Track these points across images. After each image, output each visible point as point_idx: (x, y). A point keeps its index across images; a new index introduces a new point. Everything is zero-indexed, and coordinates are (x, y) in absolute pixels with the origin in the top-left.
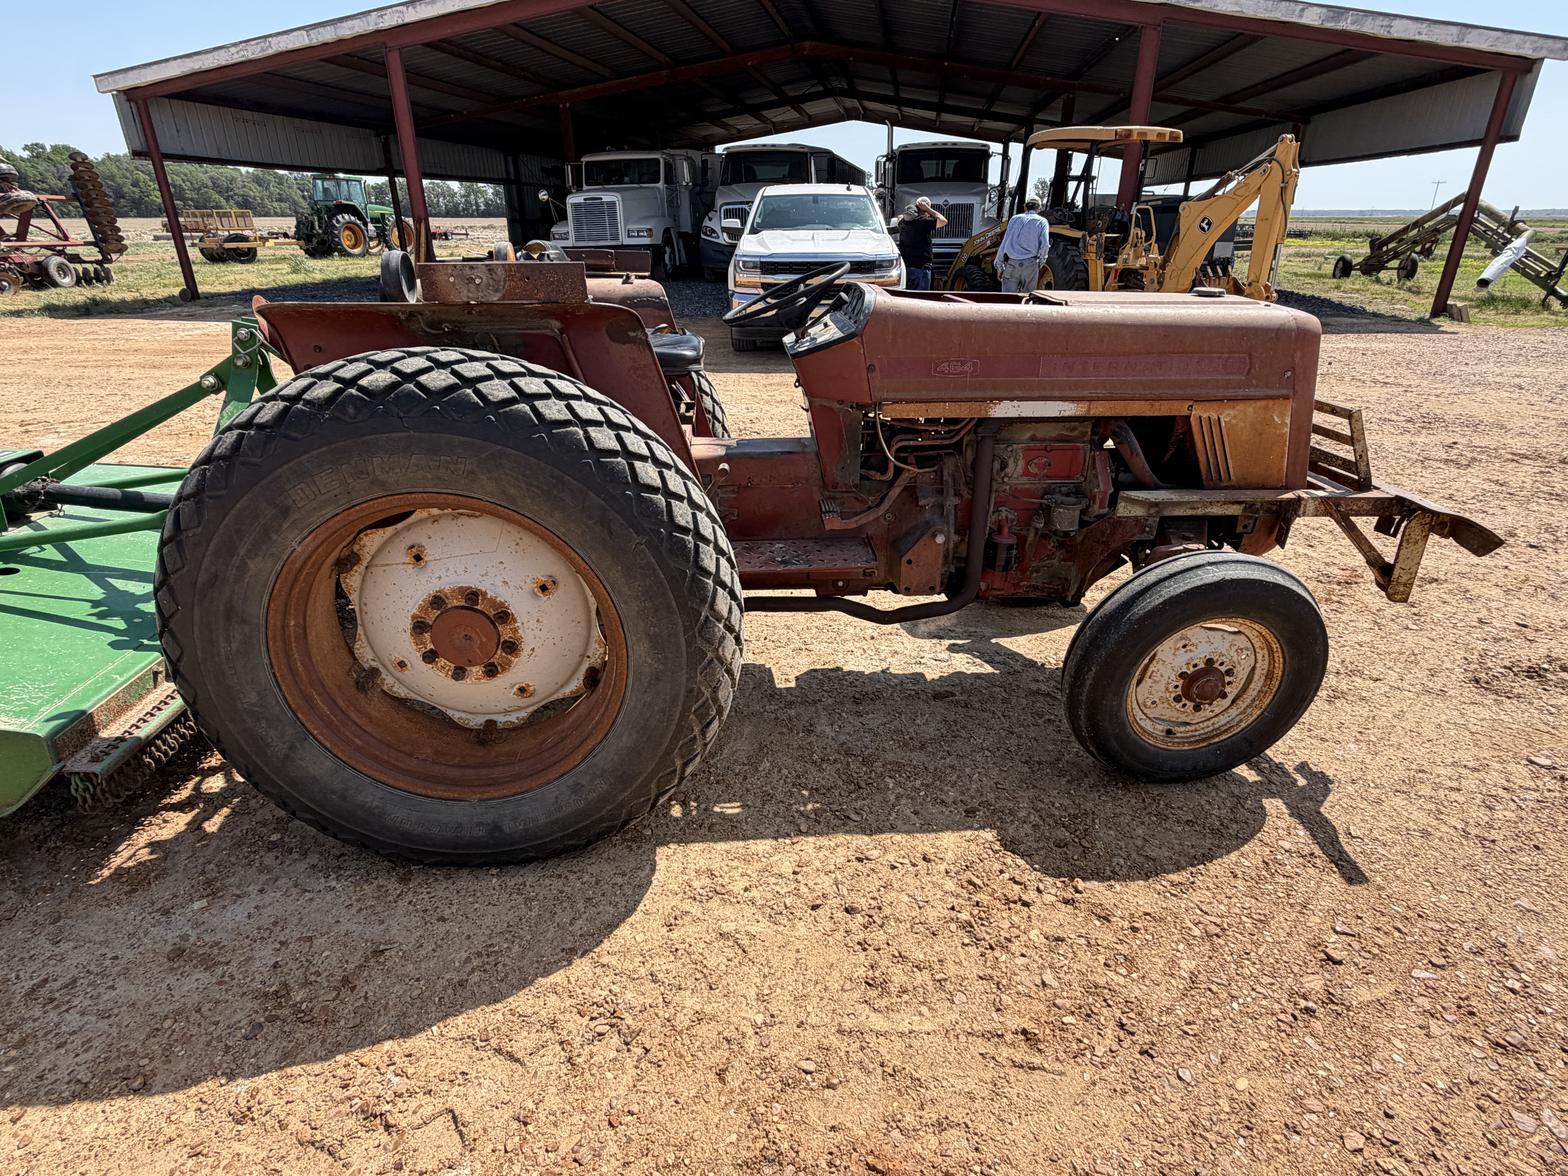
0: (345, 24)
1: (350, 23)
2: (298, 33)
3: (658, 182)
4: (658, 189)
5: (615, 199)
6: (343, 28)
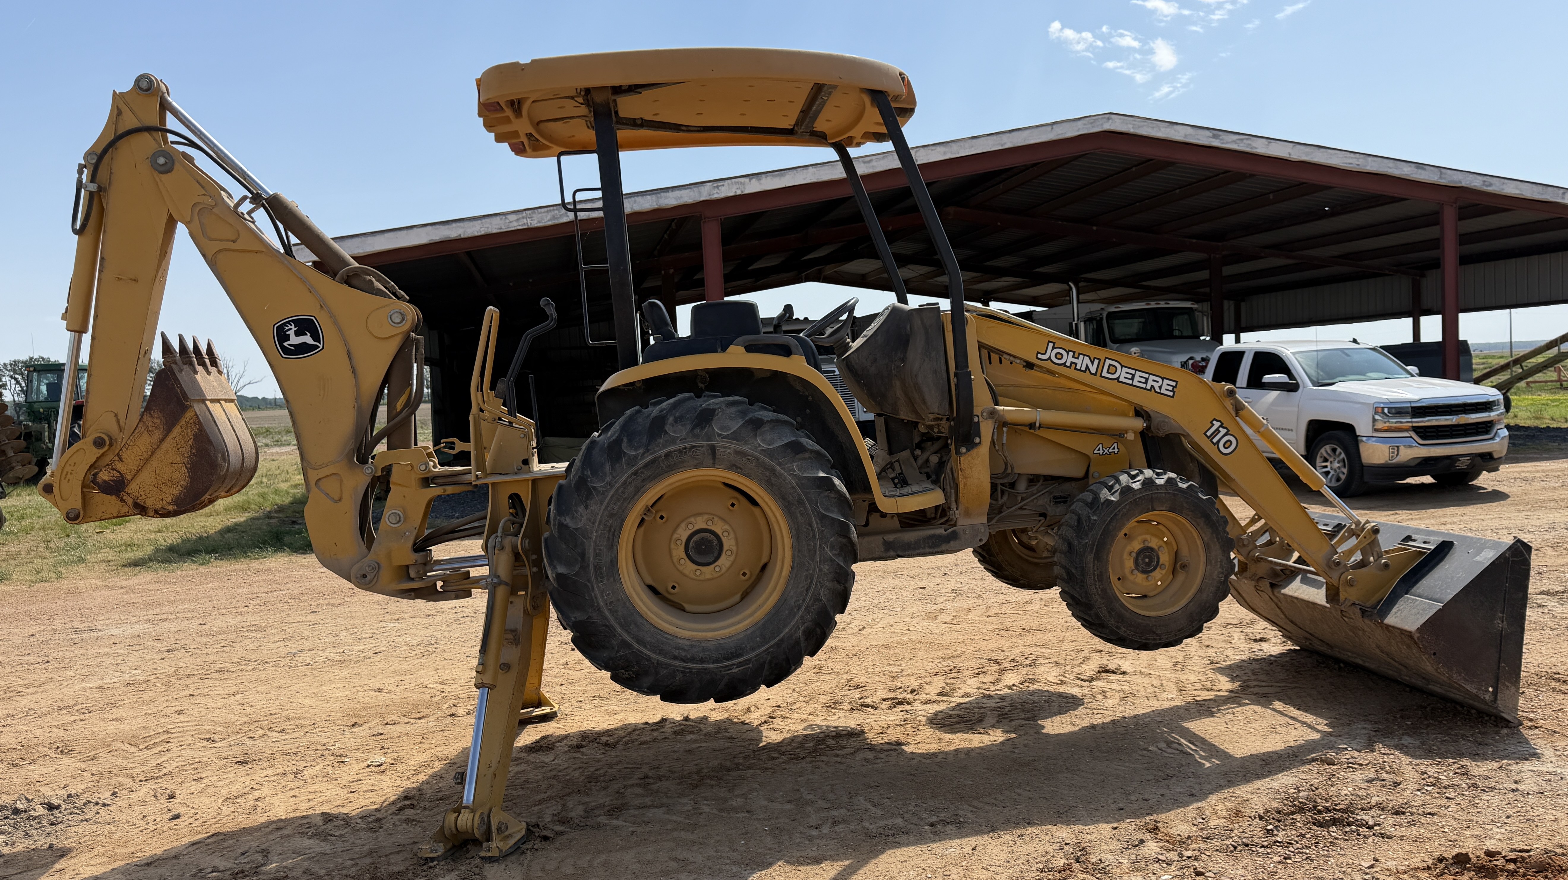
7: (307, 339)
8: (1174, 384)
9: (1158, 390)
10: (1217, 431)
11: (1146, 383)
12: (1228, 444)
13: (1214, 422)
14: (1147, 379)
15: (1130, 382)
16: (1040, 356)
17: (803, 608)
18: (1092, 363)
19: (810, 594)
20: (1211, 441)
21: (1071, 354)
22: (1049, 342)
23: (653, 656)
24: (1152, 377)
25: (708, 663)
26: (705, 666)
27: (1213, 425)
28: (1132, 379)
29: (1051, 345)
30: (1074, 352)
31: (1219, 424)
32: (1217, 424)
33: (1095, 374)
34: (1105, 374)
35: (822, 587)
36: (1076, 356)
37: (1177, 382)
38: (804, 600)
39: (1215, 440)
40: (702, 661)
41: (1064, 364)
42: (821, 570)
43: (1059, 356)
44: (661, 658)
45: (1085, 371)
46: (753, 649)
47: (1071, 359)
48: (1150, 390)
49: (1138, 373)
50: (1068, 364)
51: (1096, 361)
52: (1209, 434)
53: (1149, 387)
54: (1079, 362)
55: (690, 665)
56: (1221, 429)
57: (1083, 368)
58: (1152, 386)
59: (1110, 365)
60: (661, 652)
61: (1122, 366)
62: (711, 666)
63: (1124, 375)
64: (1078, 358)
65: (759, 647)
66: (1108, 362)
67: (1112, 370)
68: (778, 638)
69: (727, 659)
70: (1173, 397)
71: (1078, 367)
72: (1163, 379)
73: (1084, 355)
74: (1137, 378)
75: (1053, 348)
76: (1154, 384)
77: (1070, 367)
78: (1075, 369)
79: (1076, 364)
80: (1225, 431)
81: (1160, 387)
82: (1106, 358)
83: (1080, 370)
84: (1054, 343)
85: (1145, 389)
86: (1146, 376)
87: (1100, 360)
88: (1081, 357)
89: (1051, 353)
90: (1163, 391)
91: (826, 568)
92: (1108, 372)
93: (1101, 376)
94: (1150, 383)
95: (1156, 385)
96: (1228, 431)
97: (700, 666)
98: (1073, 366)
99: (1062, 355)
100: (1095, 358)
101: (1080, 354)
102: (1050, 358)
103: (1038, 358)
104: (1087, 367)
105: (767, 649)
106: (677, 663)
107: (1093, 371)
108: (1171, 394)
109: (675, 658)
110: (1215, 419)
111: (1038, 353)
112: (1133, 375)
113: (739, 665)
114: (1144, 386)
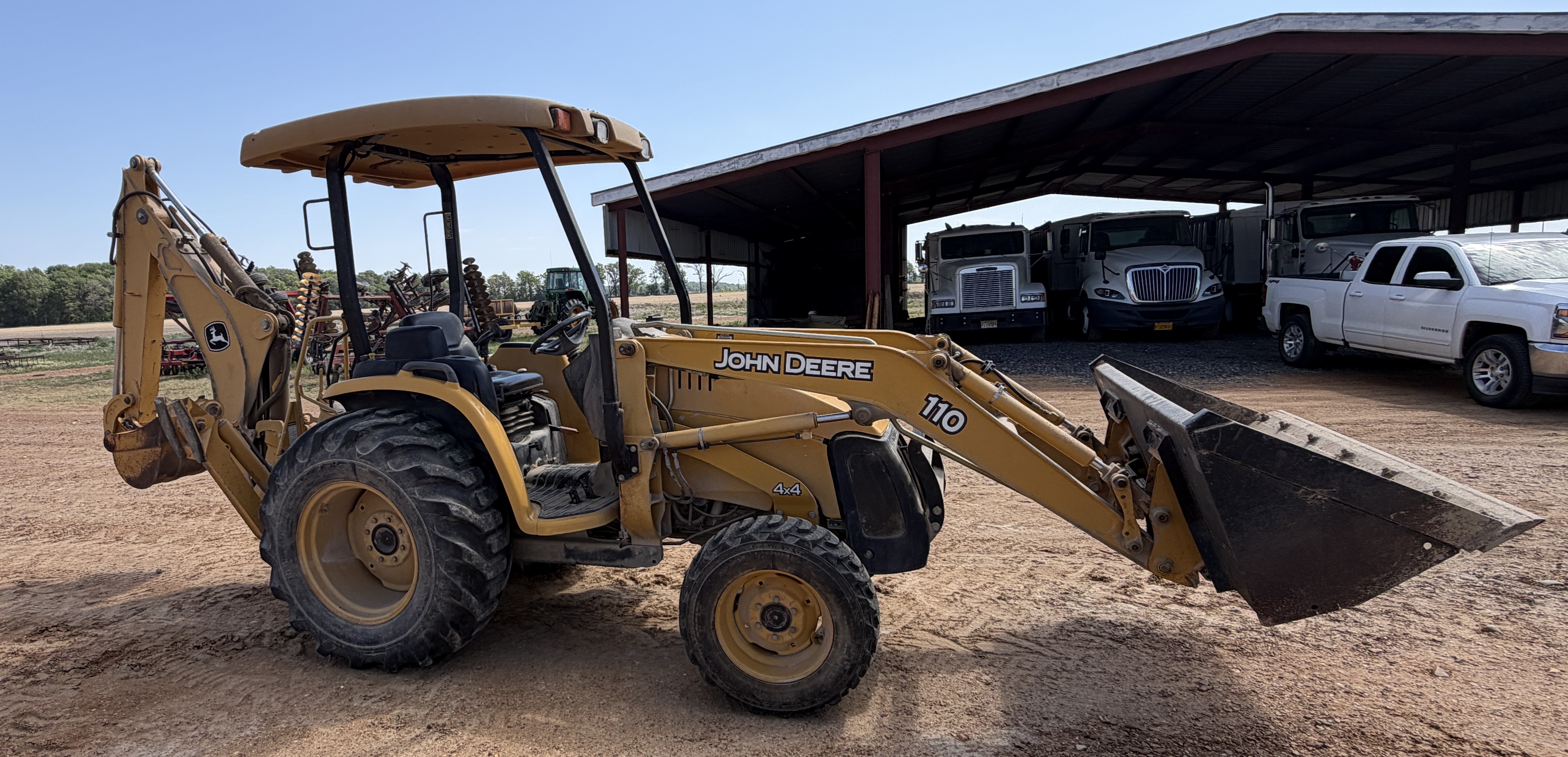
0: (839, 135)
1: (844, 134)
2: (791, 145)
3: (1022, 251)
4: (1023, 257)
5: (1012, 268)
6: (835, 138)
7: (221, 338)
8: (869, 365)
9: (851, 376)
10: (936, 408)
11: (836, 370)
12: (953, 421)
13: (930, 399)
14: (836, 366)
15: (818, 373)
16: (717, 365)
17: (423, 615)
18: (773, 361)
19: (428, 605)
20: (931, 420)
21: (748, 356)
22: (724, 348)
23: (317, 627)
24: (841, 363)
25: (354, 643)
26: (351, 645)
27: (929, 402)
28: (820, 369)
29: (726, 351)
30: (751, 354)
31: (937, 399)
32: (934, 401)
33: (778, 372)
34: (788, 370)
35: (438, 600)
36: (754, 357)
37: (872, 362)
38: (423, 608)
39: (935, 419)
40: (350, 640)
41: (744, 369)
42: (436, 586)
43: (736, 361)
44: (322, 630)
45: (767, 372)
46: (387, 640)
47: (749, 362)
48: (842, 378)
49: (825, 362)
50: (748, 367)
51: (777, 358)
52: (926, 413)
53: (839, 375)
54: (758, 362)
55: (341, 641)
56: (940, 405)
57: (765, 369)
58: (844, 373)
59: (792, 359)
60: (322, 625)
61: (806, 358)
62: (356, 646)
63: (809, 366)
64: (756, 359)
65: (391, 640)
66: (789, 356)
67: (796, 364)
68: (404, 636)
69: (368, 644)
70: (871, 380)
71: (759, 368)
72: (854, 362)
73: (762, 354)
74: (825, 367)
75: (729, 354)
76: (845, 370)
77: (750, 370)
78: (756, 371)
79: (756, 366)
80: (946, 406)
81: (853, 372)
82: (786, 353)
83: (761, 371)
84: (729, 349)
85: (836, 377)
86: (835, 362)
87: (780, 356)
88: (760, 357)
89: (728, 360)
90: (858, 375)
91: (441, 585)
92: (792, 367)
93: (785, 373)
94: (840, 370)
95: (848, 371)
96: (950, 405)
97: (347, 644)
98: (753, 368)
99: (740, 359)
100: (774, 355)
101: (757, 354)
102: (728, 365)
103: (716, 368)
104: (768, 367)
105: (397, 643)
106: (332, 637)
107: (776, 369)
108: (868, 377)
109: (332, 632)
110: (930, 395)
111: (715, 362)
112: (820, 365)
113: (377, 650)
114: (834, 374)
